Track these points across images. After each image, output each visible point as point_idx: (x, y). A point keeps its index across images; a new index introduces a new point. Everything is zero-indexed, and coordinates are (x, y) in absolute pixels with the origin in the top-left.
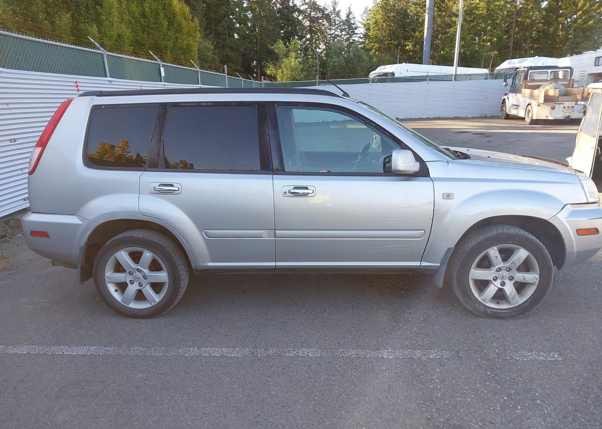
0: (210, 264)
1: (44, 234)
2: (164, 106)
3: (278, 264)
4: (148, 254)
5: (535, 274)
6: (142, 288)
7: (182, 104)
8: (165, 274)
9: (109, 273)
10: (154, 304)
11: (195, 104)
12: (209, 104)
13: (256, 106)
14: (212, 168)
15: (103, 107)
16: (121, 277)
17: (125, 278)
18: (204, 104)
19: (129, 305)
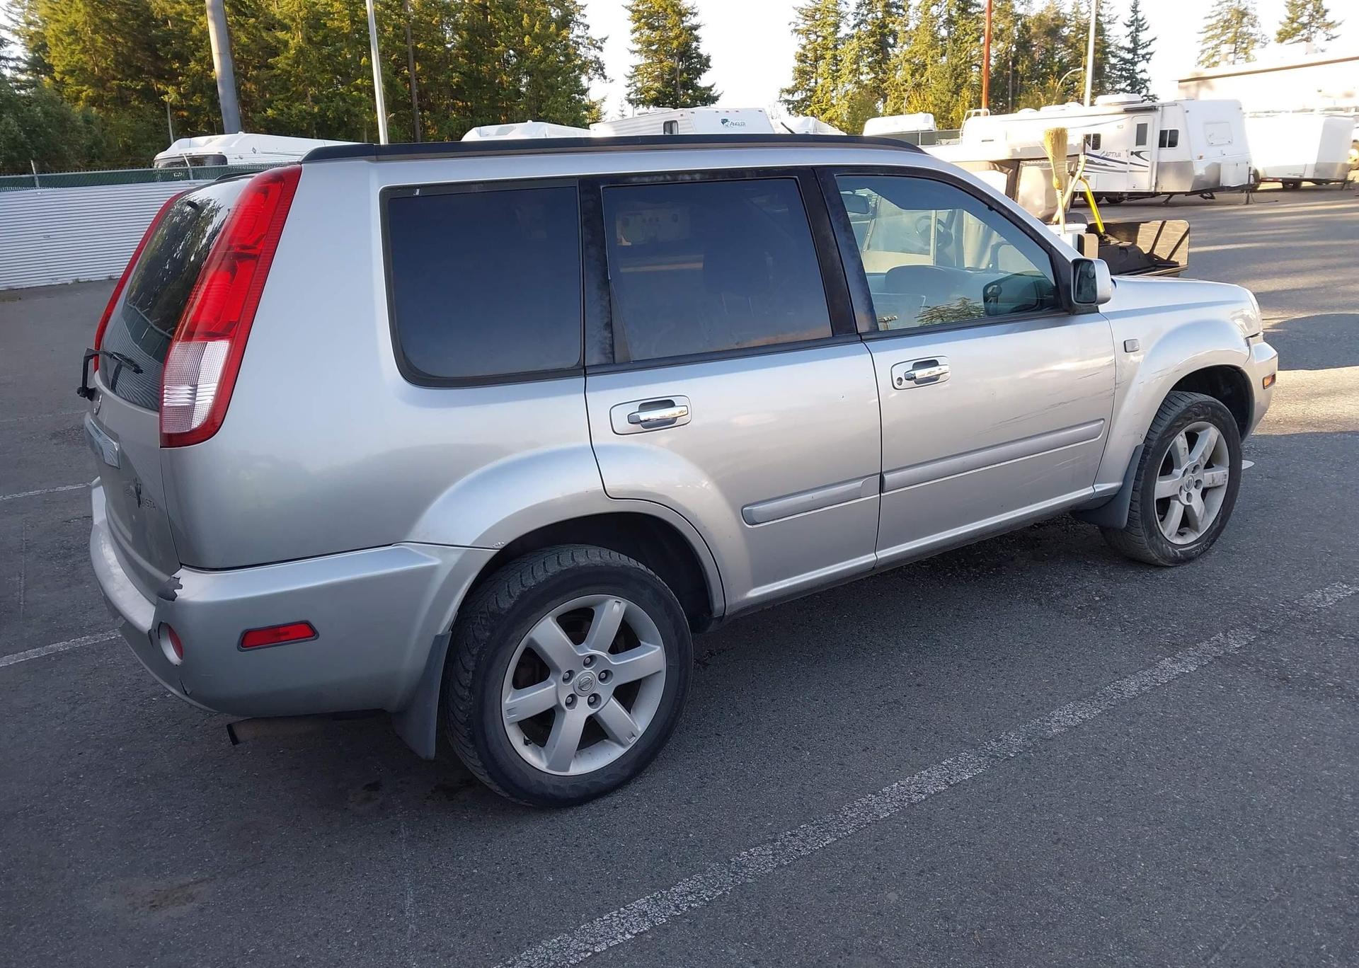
0: (754, 593)
1: (303, 631)
2: (589, 184)
3: (885, 553)
4: (616, 607)
5: (1223, 468)
6: (599, 710)
7: (634, 180)
8: (659, 648)
9: (509, 697)
10: (633, 741)
11: (665, 177)
12: (697, 177)
13: (795, 179)
14: (737, 344)
15: (417, 193)
16: (537, 698)
17: (554, 696)
18: (687, 178)
19: (567, 770)
